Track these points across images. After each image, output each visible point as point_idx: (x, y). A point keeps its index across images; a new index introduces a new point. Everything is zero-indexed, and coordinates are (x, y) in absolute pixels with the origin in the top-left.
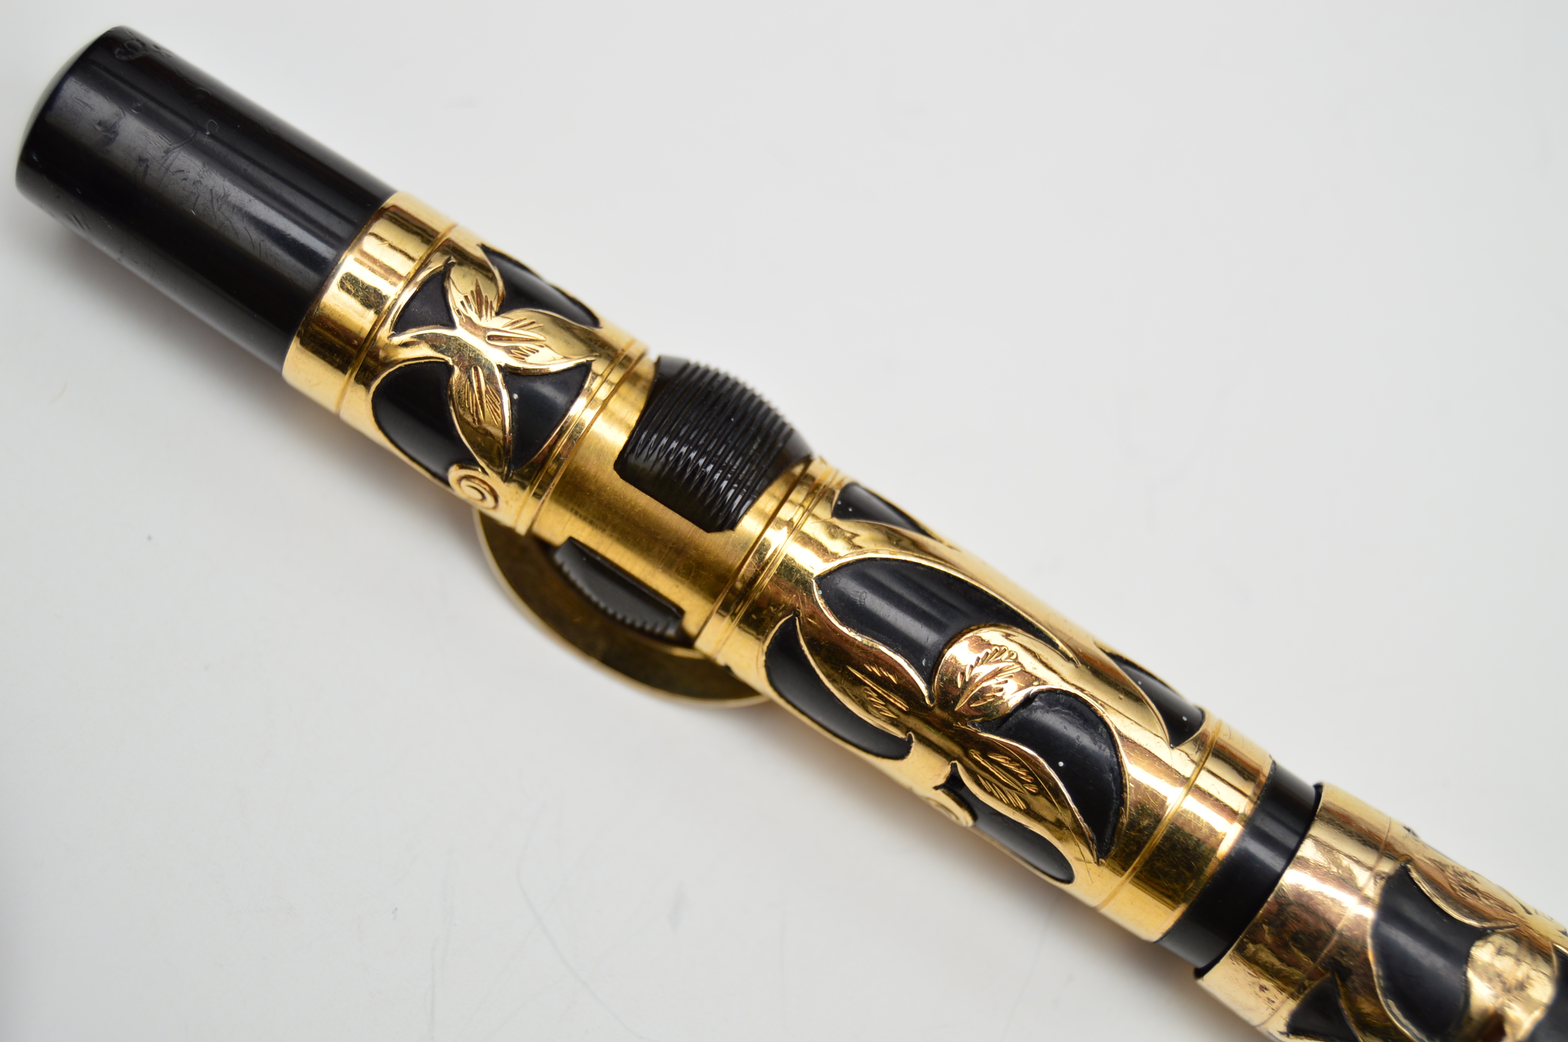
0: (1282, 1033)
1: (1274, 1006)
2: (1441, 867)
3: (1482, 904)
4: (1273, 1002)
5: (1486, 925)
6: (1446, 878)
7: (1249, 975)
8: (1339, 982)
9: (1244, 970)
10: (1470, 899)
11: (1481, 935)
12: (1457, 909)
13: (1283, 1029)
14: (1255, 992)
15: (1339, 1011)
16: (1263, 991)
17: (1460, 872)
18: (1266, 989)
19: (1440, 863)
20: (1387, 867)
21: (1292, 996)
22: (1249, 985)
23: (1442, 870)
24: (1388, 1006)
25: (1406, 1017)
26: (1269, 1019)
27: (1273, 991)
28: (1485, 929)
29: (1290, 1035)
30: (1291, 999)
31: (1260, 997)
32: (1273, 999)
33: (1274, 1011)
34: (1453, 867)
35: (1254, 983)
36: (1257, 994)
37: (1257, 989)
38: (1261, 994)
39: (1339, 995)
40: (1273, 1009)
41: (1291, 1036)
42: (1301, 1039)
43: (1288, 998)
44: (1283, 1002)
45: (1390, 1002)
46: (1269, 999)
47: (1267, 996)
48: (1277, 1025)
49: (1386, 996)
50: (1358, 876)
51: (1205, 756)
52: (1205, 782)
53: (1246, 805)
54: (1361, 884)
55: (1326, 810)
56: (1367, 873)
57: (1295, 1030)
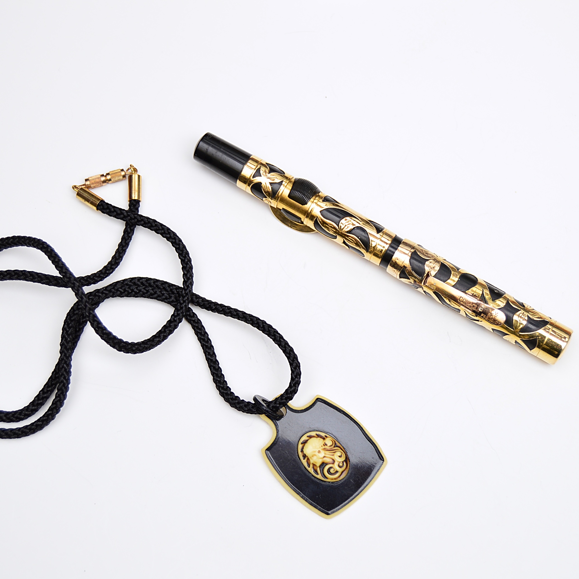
1: (397, 273)
2: (422, 250)
3: (429, 256)
5: (429, 259)
6: (423, 252)
9: (391, 268)
10: (427, 255)
12: (424, 257)
13: (399, 277)
15: (406, 273)
17: (426, 251)
20: (413, 250)
21: (399, 271)
25: (415, 273)
27: (396, 271)
33: (397, 275)
37: (394, 271)
39: (405, 270)
42: (402, 278)
45: (413, 271)
48: (398, 277)
49: (412, 271)
50: (407, 252)
51: (383, 235)
52: (383, 239)
53: (390, 242)
54: (407, 253)
55: (403, 242)
56: (409, 251)
57: (400, 277)
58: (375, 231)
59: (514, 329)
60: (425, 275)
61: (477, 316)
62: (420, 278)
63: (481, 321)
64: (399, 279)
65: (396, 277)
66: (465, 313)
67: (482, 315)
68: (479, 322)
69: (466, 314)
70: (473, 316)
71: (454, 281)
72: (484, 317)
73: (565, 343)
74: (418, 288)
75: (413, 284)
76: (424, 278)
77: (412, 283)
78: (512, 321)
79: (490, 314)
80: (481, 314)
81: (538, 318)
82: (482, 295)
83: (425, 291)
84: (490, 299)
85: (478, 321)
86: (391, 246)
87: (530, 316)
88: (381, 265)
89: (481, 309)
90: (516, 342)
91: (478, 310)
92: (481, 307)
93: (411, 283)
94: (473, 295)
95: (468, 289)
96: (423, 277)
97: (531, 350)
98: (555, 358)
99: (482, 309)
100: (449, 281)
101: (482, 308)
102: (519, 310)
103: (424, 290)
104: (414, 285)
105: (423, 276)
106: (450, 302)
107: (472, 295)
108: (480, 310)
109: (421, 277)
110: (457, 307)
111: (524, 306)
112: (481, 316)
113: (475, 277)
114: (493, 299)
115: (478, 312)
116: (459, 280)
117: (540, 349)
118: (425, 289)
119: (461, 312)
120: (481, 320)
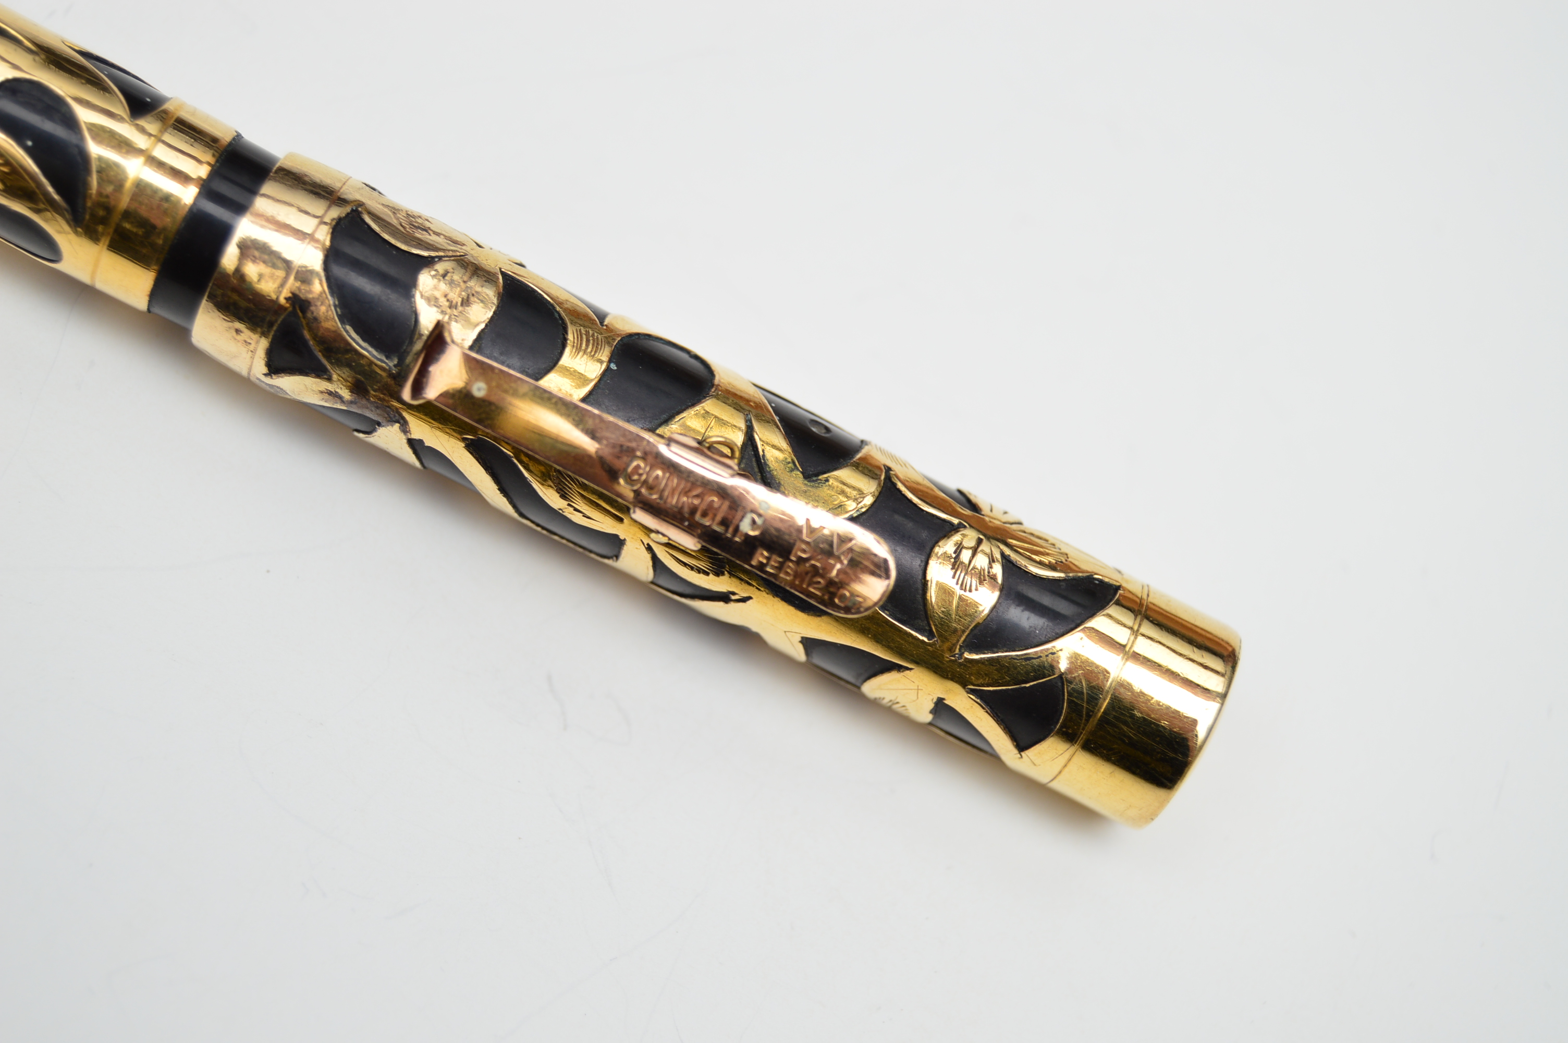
0: (265, 375)
1: (252, 347)
2: (393, 210)
3: (432, 238)
4: (250, 343)
5: (433, 254)
6: (398, 219)
7: (224, 321)
8: (300, 314)
9: (219, 316)
10: (419, 234)
11: (428, 262)
12: (406, 243)
13: (265, 370)
14: (233, 337)
15: (305, 342)
16: (239, 334)
17: (414, 215)
18: (241, 332)
19: (394, 208)
20: (335, 213)
21: (263, 334)
22: (227, 330)
23: (394, 213)
24: (347, 332)
25: (364, 340)
26: (252, 363)
27: (247, 334)
28: (433, 258)
29: (273, 375)
30: (263, 338)
31: (239, 341)
32: (249, 341)
33: (253, 354)
34: (406, 211)
35: (230, 328)
36: (235, 339)
37: (234, 333)
38: (238, 337)
39: (302, 326)
40: (252, 351)
41: (274, 377)
42: (282, 377)
43: (260, 337)
44: (257, 342)
45: (348, 327)
46: (245, 341)
47: (243, 339)
48: (259, 368)
49: (342, 322)
50: (307, 224)
51: (162, 131)
52: (161, 153)
53: (203, 171)
54: (309, 231)
55: (281, 169)
56: (316, 221)
57: (274, 368)
58: (121, 108)
59: (930, 635)
60: (418, 346)
61: (718, 574)
62: (391, 364)
63: (744, 600)
64: (268, 380)
65: (244, 373)
66: (648, 556)
67: (761, 556)
68: (732, 605)
69: (655, 559)
70: (699, 571)
71: (581, 379)
72: (769, 569)
73: (1215, 706)
74: (379, 424)
75: (351, 402)
76: (416, 360)
77: (340, 398)
78: (919, 586)
79: (804, 551)
80: (751, 555)
81: (1052, 567)
82: (744, 445)
83: (421, 442)
84: (792, 470)
85: (724, 598)
86: (207, 189)
87: (1013, 556)
88: (157, 310)
89: (754, 522)
90: (940, 707)
91: (737, 530)
92: (753, 511)
93: (334, 395)
94: (700, 443)
95: (665, 416)
96: (409, 359)
97: (1022, 747)
98: (1160, 793)
99: (759, 521)
100: (553, 382)
101: (760, 515)
102: (955, 529)
103: (415, 435)
104: (354, 409)
105: (406, 353)
106: (564, 497)
107: (694, 444)
108: (746, 527)
109: (396, 362)
110: (604, 524)
111: (974, 507)
112: (754, 563)
113: (696, 357)
114: (811, 470)
115: (737, 539)
116: (613, 366)
117: (1073, 749)
118: (420, 429)
119: (626, 551)
120: (741, 590)
